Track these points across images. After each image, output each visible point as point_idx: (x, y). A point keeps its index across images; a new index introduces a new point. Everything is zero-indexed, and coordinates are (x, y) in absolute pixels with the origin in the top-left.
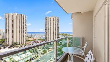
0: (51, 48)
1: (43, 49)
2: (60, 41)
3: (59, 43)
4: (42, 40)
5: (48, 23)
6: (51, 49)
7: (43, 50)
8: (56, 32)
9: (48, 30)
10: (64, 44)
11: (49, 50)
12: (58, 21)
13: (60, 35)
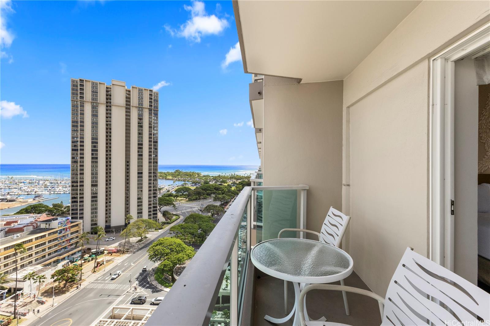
0: (113, 247)
1: (57, 262)
2: (164, 208)
3: (160, 216)
4: (50, 212)
5: (95, 115)
6: (110, 253)
7: (60, 266)
8: (140, 166)
9: (95, 150)
10: (182, 217)
11: (99, 264)
12: (154, 111)
13: (165, 177)
